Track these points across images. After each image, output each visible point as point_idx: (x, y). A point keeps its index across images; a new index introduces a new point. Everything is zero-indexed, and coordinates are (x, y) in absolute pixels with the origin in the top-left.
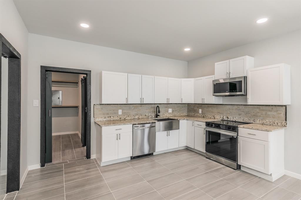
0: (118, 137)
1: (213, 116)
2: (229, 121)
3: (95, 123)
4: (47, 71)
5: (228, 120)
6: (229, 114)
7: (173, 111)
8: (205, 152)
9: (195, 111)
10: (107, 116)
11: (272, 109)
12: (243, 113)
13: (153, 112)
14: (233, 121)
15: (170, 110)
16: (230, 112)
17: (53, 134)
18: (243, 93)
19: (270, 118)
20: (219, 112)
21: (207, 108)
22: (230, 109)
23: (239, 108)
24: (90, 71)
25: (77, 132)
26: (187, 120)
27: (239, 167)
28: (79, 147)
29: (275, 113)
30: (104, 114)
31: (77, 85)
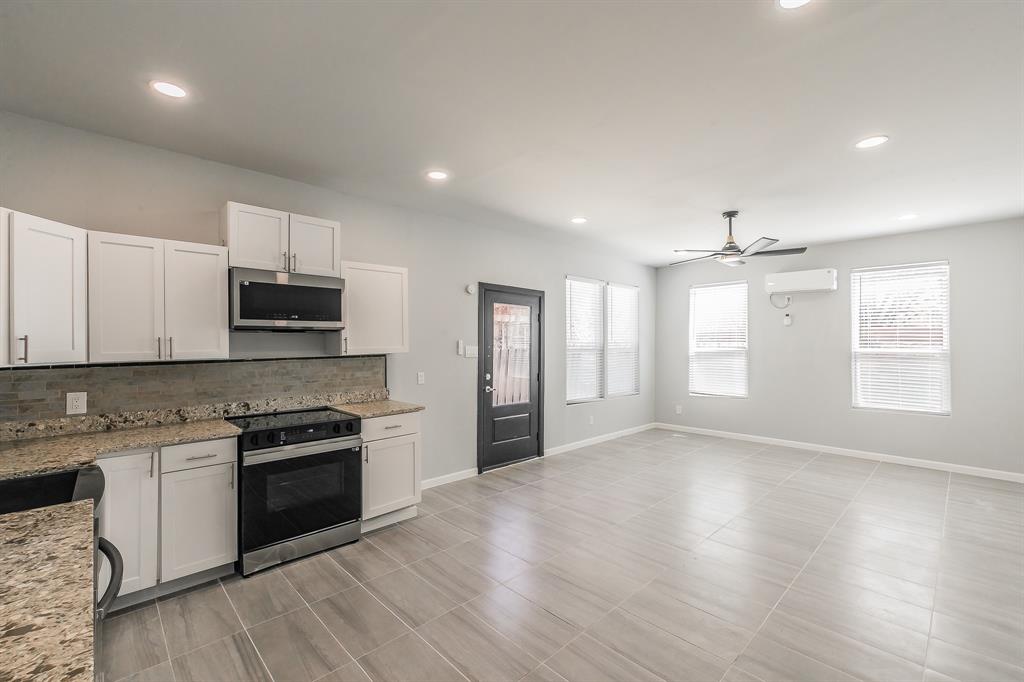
1: (174, 411)
2: (253, 416)
5: (248, 413)
6: (249, 392)
9: (24, 410)
11: (364, 363)
12: (298, 383)
14: (265, 415)
16: (254, 385)
19: (361, 384)
20: (205, 393)
21: (130, 384)
22: (252, 375)
23: (284, 368)
29: (368, 374)
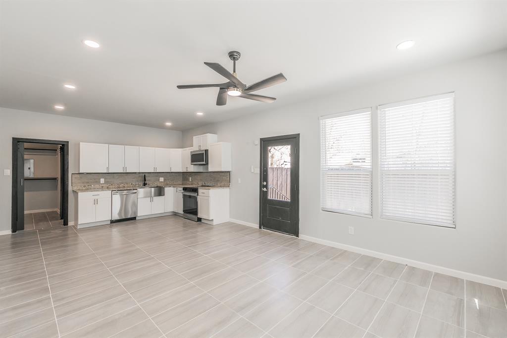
0: (96, 202)
3: (73, 191)
4: (18, 142)
7: (165, 180)
8: (183, 213)
9: (187, 179)
10: (86, 185)
13: (141, 181)
15: (162, 179)
16: (206, 179)
17: (26, 212)
18: (204, 163)
21: (194, 176)
23: (205, 175)
24: (68, 142)
25: (55, 210)
26: (174, 187)
27: (199, 220)
28: (57, 220)
29: (225, 178)
30: (83, 183)
31: (56, 153)
